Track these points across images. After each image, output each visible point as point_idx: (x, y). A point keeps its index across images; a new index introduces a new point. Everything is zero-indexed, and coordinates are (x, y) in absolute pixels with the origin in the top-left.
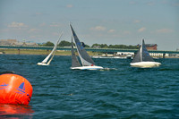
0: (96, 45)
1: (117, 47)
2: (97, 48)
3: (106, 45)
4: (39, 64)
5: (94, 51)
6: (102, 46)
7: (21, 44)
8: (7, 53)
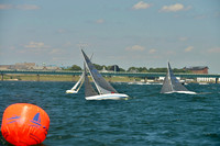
0: (133, 68)
1: (158, 70)
2: (135, 72)
3: (145, 69)
4: (68, 91)
5: (130, 76)
6: (141, 70)
7: (40, 68)
8: (24, 80)
